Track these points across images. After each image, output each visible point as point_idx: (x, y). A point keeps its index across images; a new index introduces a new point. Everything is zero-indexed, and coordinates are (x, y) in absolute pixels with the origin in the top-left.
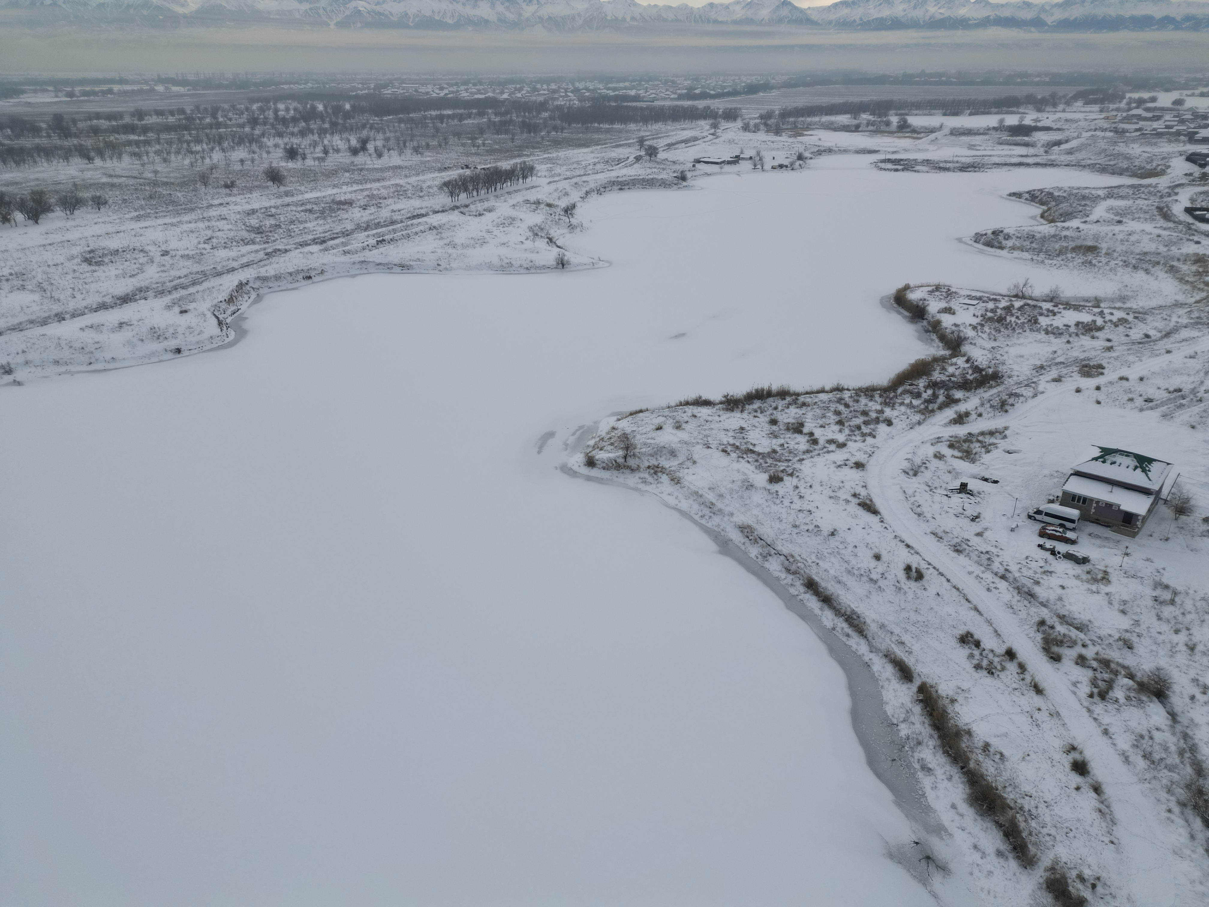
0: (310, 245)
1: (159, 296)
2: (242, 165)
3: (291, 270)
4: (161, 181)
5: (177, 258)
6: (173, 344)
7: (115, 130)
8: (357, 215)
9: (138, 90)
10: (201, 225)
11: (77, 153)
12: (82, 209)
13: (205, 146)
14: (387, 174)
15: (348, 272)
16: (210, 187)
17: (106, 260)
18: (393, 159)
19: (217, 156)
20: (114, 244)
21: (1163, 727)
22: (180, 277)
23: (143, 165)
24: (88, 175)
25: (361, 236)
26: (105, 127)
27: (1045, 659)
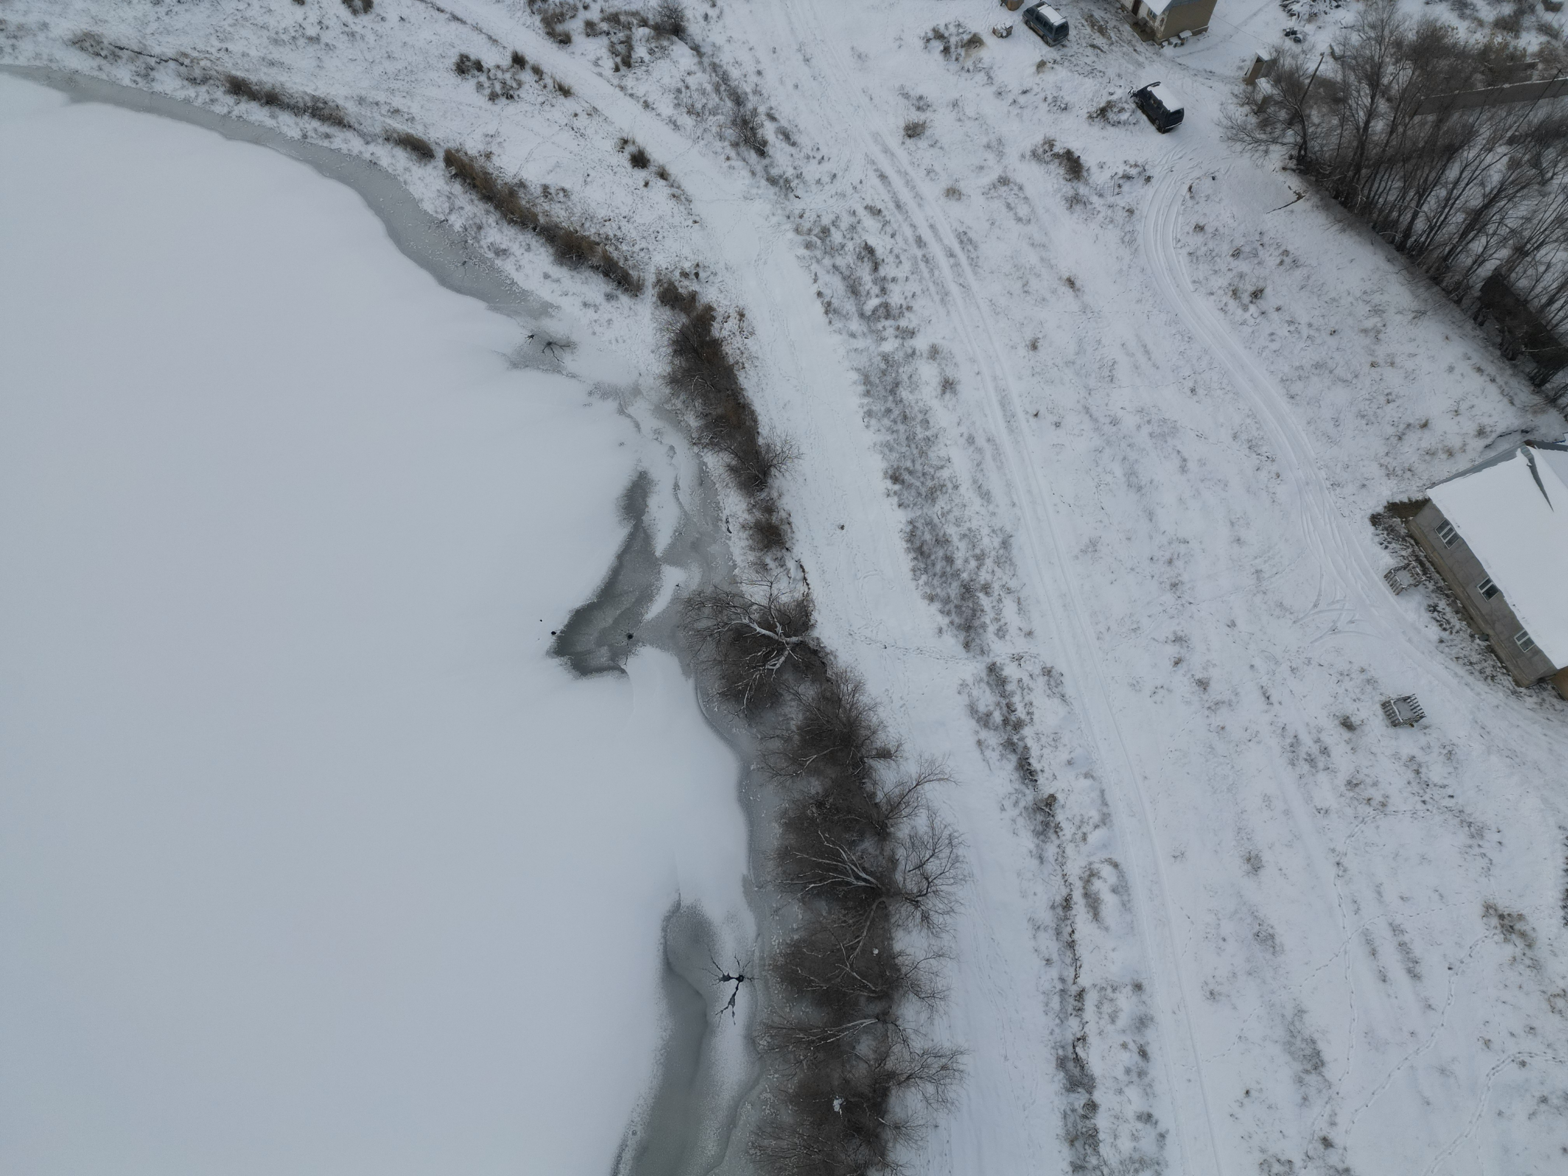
21: (694, 68)
27: (555, 46)
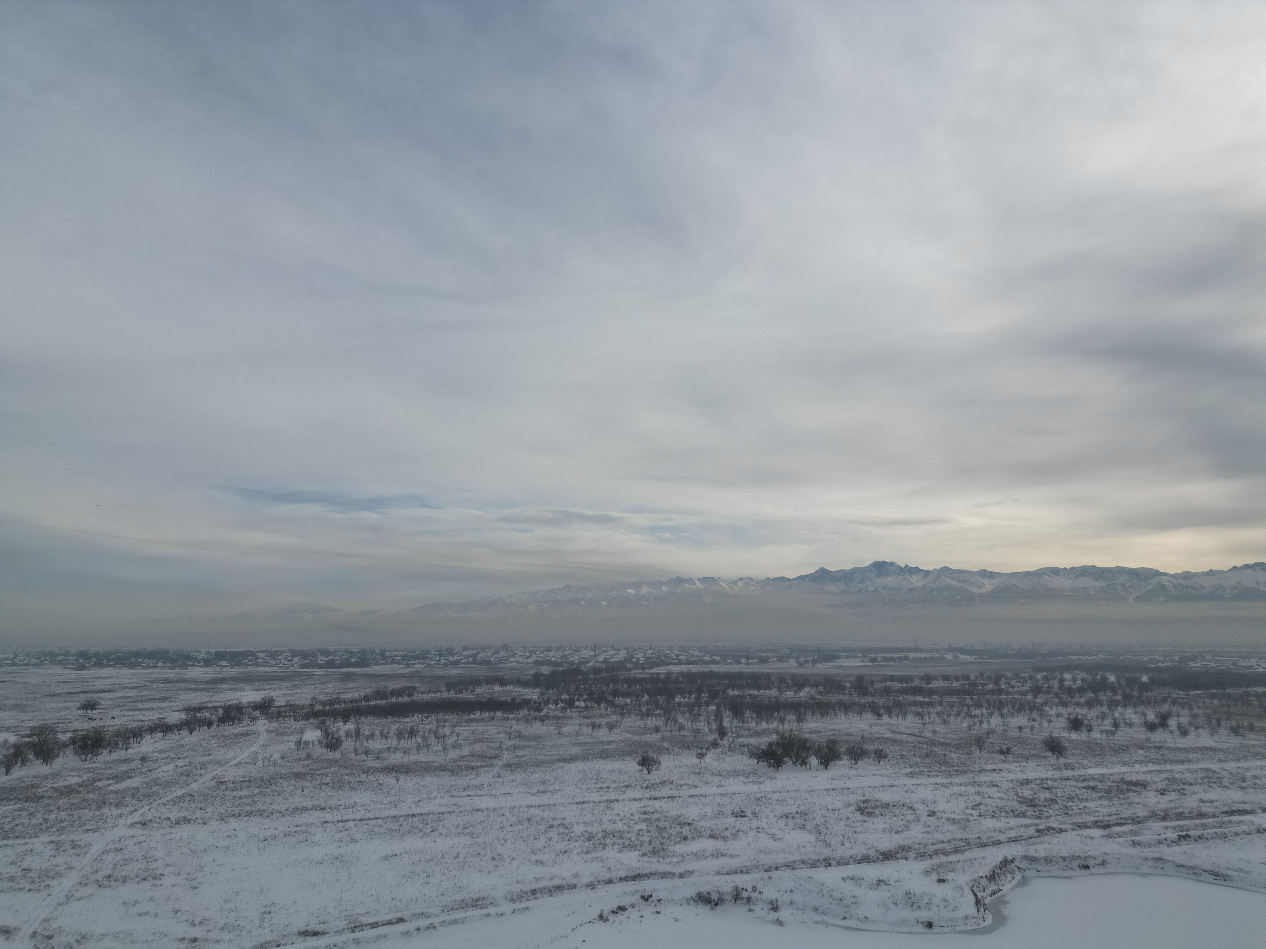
0: (1090, 827)
1: (920, 858)
2: (1020, 731)
3: (1065, 854)
4: (939, 741)
5: (942, 820)
6: (925, 915)
7: (904, 691)
8: (1151, 799)
9: (929, 657)
10: (971, 789)
11: (870, 710)
12: (865, 760)
13: (984, 711)
14: (1191, 756)
15: (1138, 868)
16: (985, 751)
17: (877, 812)
18: (1205, 739)
19: (995, 721)
20: (886, 797)
22: (942, 842)
23: (924, 724)
24: (875, 729)
25: (1158, 826)
26: (897, 688)
